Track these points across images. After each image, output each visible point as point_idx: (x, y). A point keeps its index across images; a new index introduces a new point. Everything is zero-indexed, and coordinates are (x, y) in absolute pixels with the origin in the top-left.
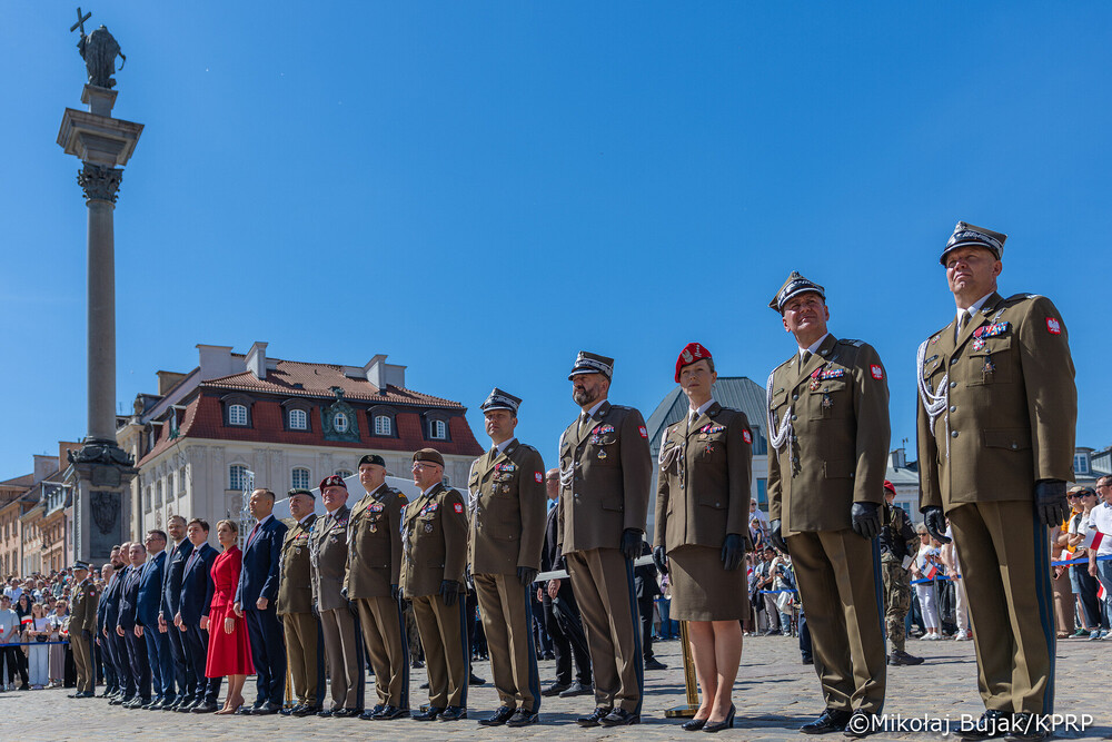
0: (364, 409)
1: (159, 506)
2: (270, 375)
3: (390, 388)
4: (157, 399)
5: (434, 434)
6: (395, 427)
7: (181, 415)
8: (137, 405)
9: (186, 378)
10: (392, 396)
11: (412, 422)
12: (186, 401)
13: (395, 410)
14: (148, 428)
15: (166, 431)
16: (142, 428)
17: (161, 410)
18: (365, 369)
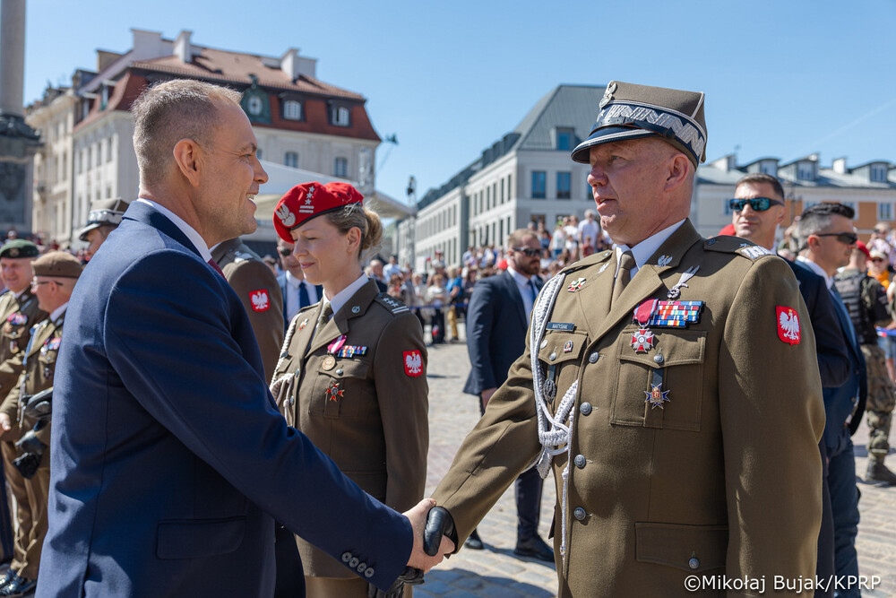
0: (276, 95)
1: (89, 168)
2: (194, 60)
3: (302, 78)
4: (93, 75)
5: (338, 120)
6: (303, 112)
7: (111, 90)
8: (75, 78)
9: (119, 57)
10: (302, 86)
11: (318, 109)
12: (117, 78)
13: (303, 97)
14: (83, 100)
15: (98, 105)
16: (77, 99)
17: (94, 85)
18: (280, 60)
